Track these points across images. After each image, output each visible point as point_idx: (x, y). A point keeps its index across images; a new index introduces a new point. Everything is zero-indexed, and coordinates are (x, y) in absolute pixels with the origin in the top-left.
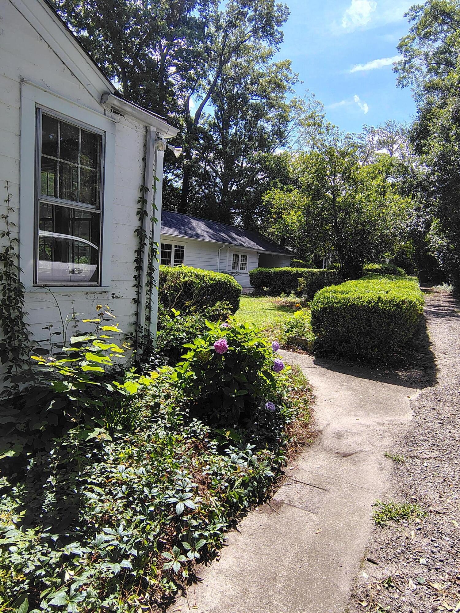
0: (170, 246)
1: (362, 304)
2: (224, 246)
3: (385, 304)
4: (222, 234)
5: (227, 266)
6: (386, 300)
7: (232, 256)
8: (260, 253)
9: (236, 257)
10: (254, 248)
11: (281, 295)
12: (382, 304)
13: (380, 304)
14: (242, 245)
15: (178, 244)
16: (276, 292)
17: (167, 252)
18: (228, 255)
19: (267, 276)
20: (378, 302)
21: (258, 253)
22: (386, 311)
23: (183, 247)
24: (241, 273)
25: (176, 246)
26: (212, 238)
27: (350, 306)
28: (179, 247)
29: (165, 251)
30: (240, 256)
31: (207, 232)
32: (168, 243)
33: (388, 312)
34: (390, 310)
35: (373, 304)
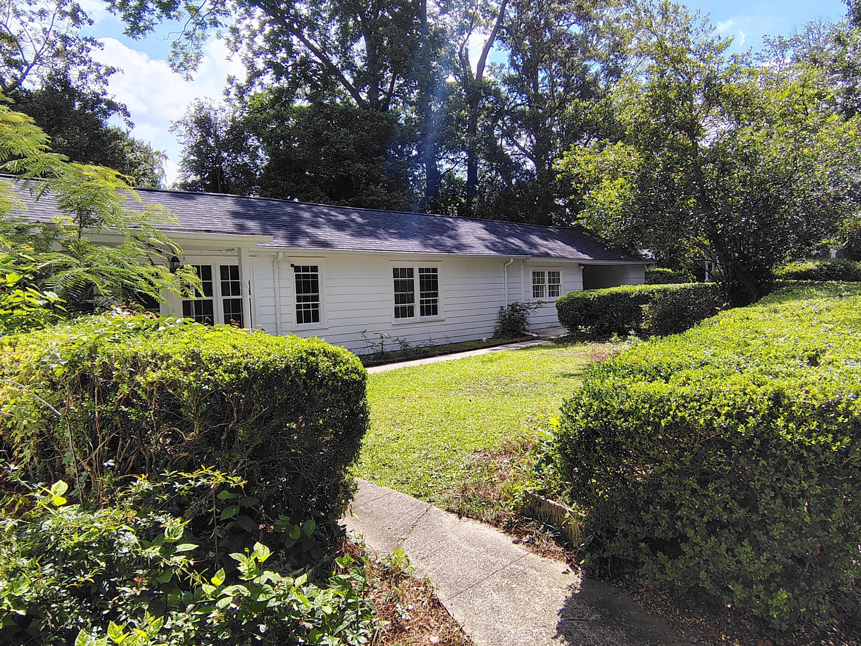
0: (411, 270)
1: (709, 423)
2: (512, 260)
3: (801, 422)
4: (512, 241)
5: (523, 292)
6: (804, 407)
7: (531, 274)
8: (583, 265)
9: (538, 276)
10: (571, 257)
11: (613, 339)
12: (788, 421)
13: (780, 422)
14: (547, 255)
15: (425, 265)
16: (605, 332)
17: (405, 281)
18: (523, 275)
19: (586, 305)
20: (772, 415)
21: (580, 265)
22: (809, 449)
23: (435, 270)
24: (546, 303)
25: (421, 270)
26: (490, 249)
27: (668, 427)
28: (428, 270)
29: (401, 281)
30: (546, 274)
31: (483, 240)
32: (406, 265)
33: (817, 455)
34: (826, 447)
35: (752, 421)
